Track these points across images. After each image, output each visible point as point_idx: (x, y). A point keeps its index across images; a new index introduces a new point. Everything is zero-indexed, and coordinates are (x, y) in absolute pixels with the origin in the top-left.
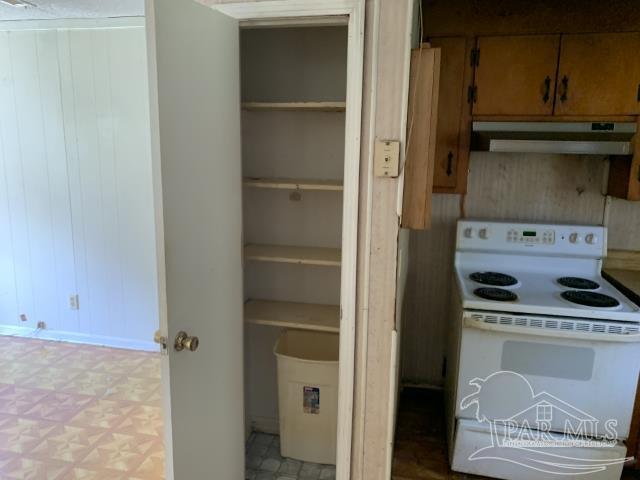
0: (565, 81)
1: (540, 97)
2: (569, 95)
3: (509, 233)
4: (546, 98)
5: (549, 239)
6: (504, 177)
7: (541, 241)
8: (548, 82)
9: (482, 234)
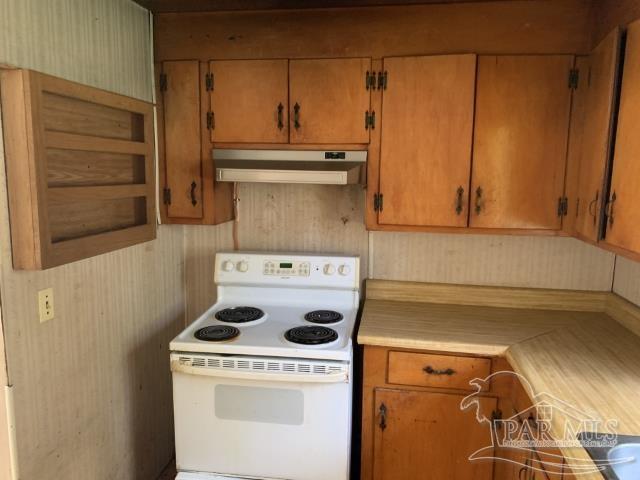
0: (297, 108)
1: (275, 124)
2: (301, 123)
3: (267, 265)
4: (280, 125)
5: (305, 272)
6: (273, 207)
7: (297, 273)
8: (280, 108)
9: (238, 266)
